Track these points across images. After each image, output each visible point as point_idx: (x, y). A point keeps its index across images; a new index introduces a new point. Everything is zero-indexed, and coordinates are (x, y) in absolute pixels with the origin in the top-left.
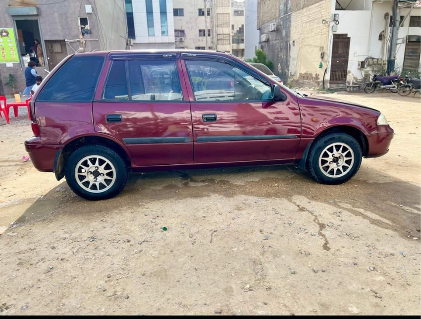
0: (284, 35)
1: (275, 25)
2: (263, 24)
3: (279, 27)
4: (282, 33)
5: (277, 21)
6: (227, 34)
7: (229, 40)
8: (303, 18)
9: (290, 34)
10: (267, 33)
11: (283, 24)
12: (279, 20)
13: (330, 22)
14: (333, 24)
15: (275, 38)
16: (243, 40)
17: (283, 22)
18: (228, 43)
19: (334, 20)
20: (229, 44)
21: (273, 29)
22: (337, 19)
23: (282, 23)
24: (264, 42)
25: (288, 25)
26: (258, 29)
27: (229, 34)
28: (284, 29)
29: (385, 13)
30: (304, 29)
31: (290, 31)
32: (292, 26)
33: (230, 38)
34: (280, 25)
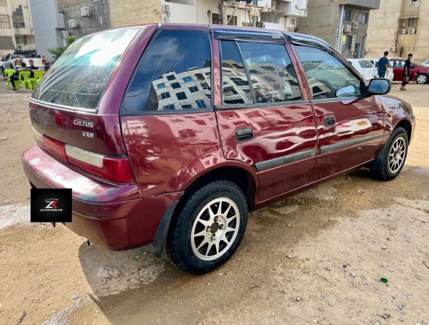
0: (102, 23)
1: (88, 10)
2: (68, 7)
3: (93, 12)
4: (98, 20)
5: (89, 5)
6: (5, 15)
7: (9, 22)
8: (125, 5)
9: (109, 22)
10: (76, 18)
11: (98, 9)
12: (92, 4)
13: (161, 13)
14: (164, 15)
15: (88, 25)
16: (23, 24)
17: (98, 7)
18: (8, 26)
19: (166, 12)
20: (10, 28)
21: (85, 14)
22: (167, 11)
23: (96, 8)
24: (72, 28)
25: (105, 12)
26: (60, 13)
27: (8, 15)
28: (100, 15)
29: (207, 10)
30: (128, 18)
31: (109, 18)
32: (111, 13)
33: (9, 20)
34: (95, 10)
